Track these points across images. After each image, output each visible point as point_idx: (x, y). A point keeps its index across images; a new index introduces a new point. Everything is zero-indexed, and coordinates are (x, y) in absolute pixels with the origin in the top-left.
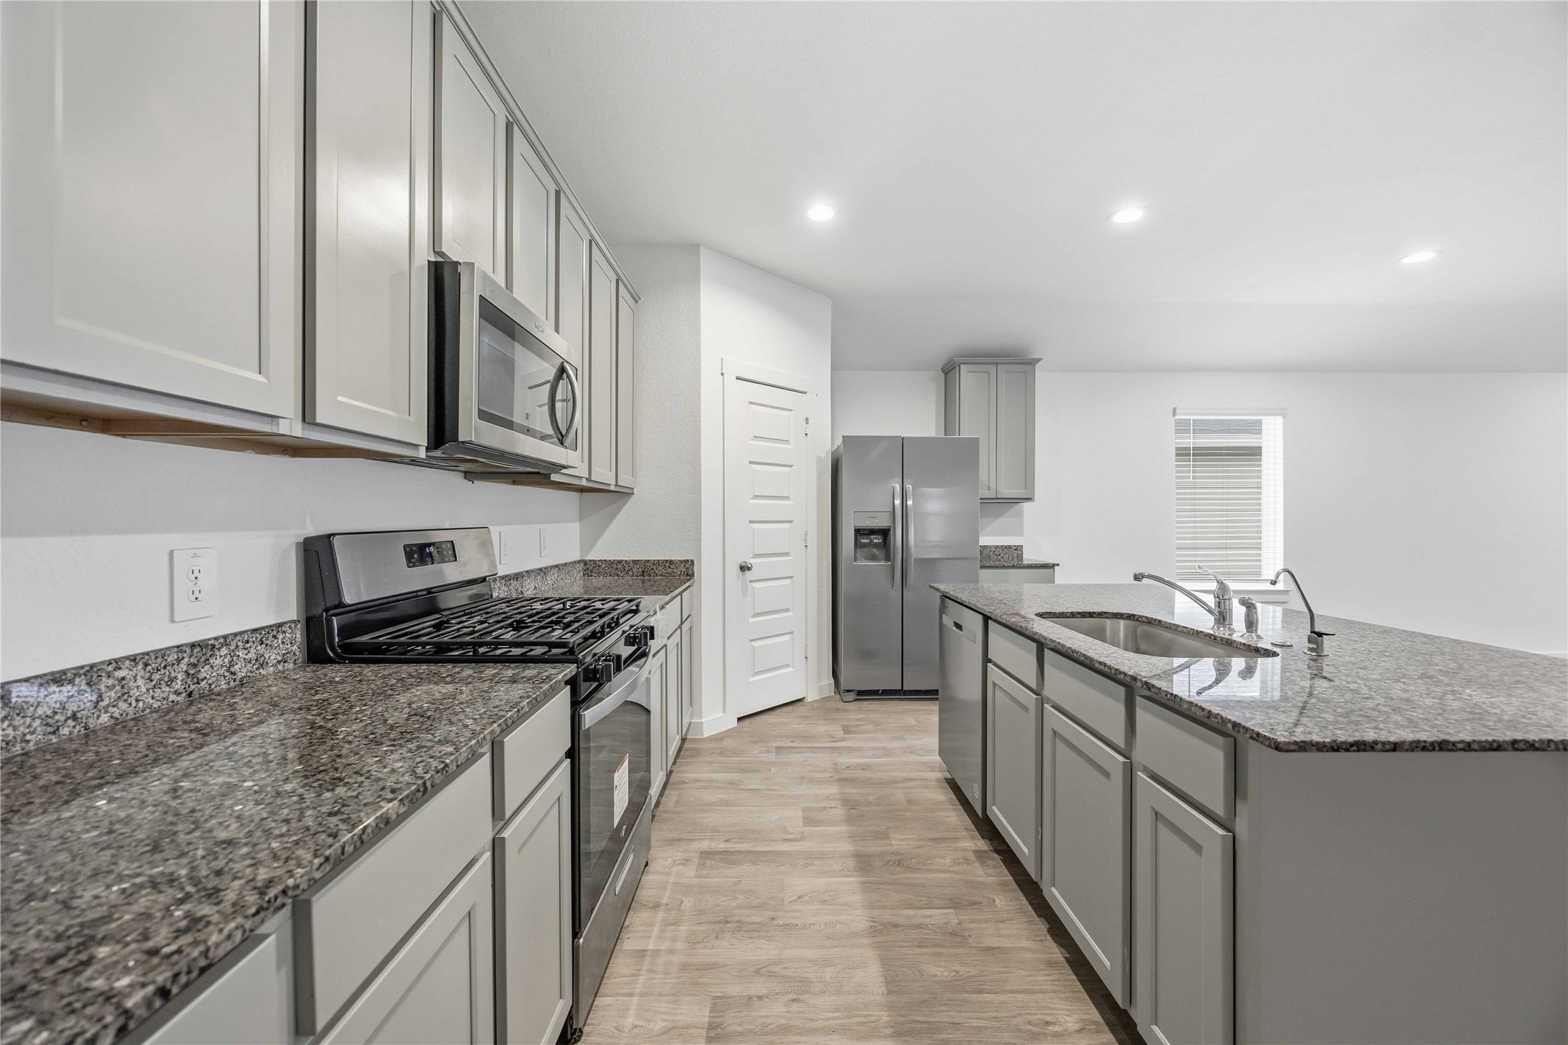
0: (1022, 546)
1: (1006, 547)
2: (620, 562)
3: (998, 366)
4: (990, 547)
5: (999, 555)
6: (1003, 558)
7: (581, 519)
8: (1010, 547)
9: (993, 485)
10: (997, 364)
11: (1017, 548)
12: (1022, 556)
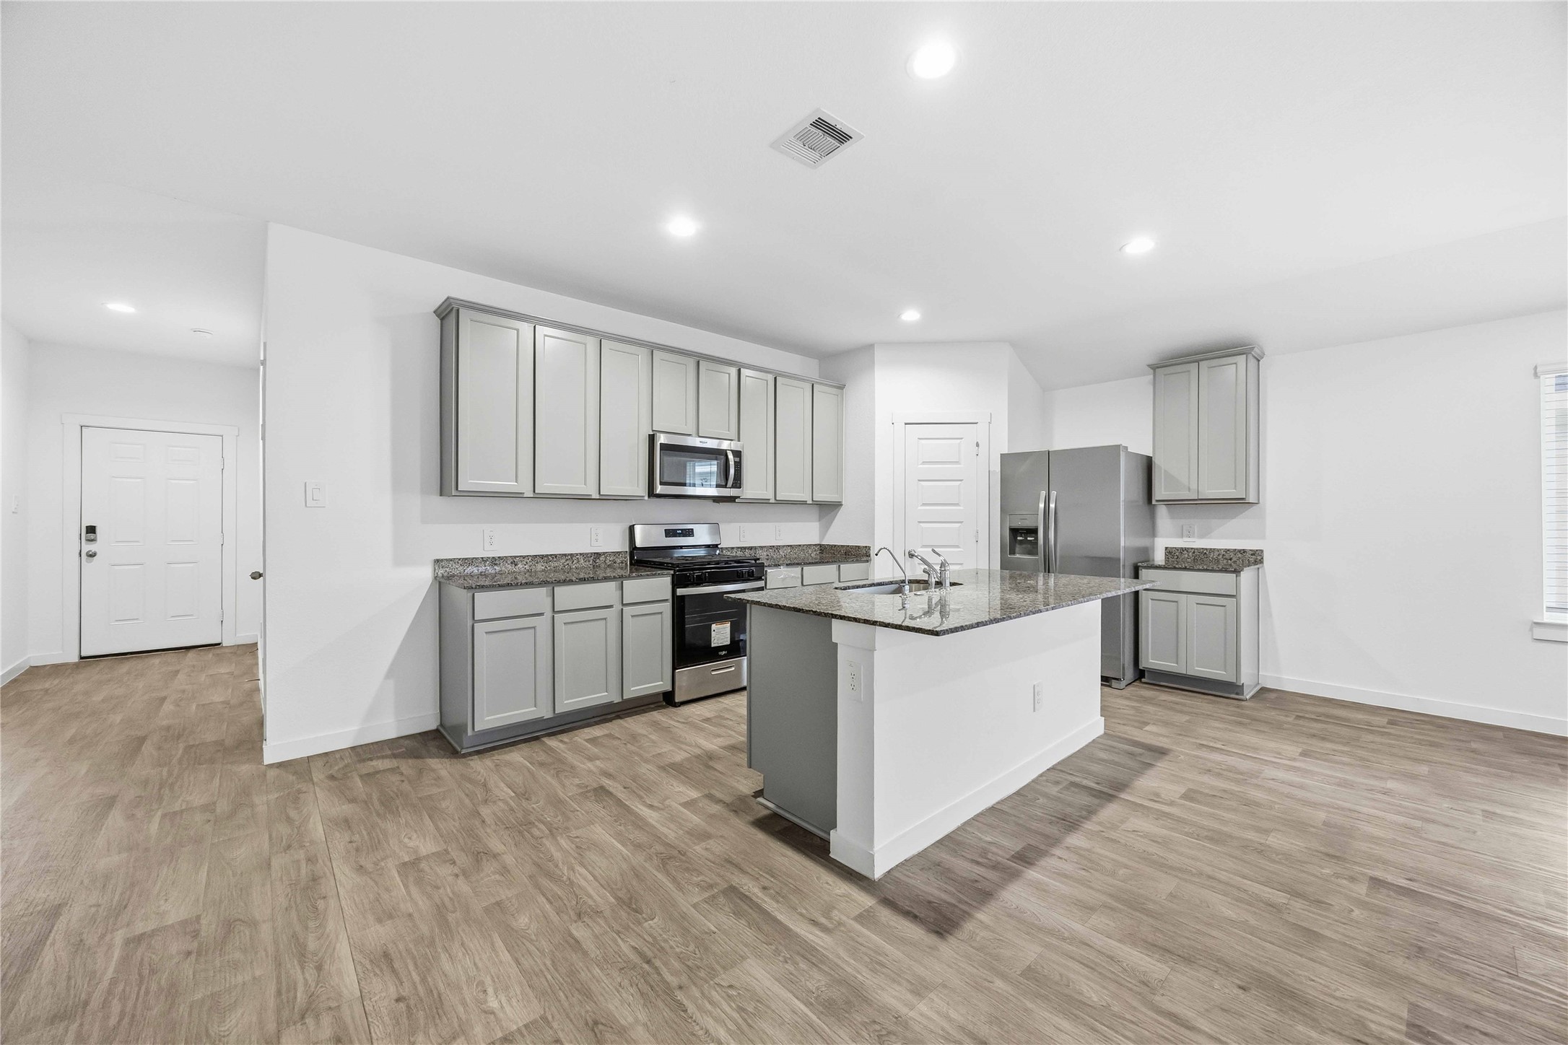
0: (1262, 551)
1: (1240, 551)
2: (835, 546)
3: (1200, 363)
4: (1218, 550)
5: (1231, 559)
6: (1235, 562)
7: (820, 521)
8: (1244, 551)
9: (1194, 486)
10: (1198, 361)
11: (1254, 553)
12: (1261, 562)
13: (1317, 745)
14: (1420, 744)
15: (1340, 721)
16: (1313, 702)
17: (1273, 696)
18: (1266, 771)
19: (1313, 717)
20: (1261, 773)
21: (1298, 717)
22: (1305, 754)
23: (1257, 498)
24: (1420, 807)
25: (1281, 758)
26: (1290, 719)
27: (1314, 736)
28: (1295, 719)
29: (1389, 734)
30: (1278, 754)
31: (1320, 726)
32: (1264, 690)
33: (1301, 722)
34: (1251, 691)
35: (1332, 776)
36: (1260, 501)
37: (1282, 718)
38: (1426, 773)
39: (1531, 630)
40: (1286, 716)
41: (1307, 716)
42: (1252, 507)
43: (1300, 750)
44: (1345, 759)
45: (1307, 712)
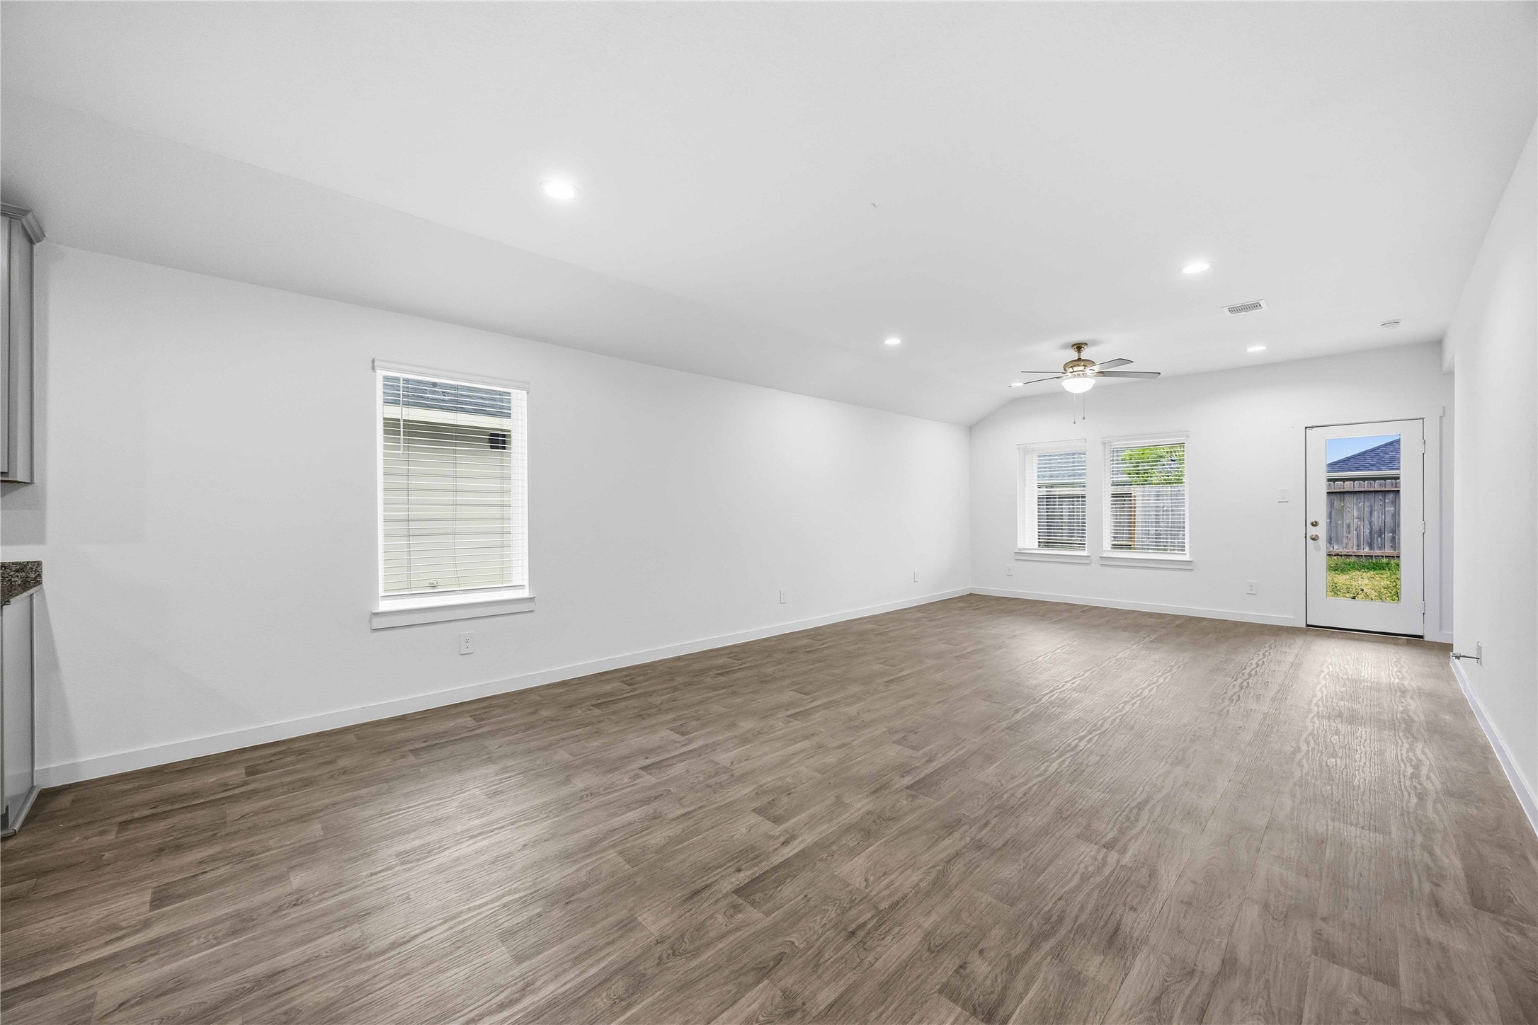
0: (39, 564)
11: (22, 567)
12: (37, 581)
13: (175, 866)
14: (294, 790)
15: (187, 802)
16: (137, 784)
17: (65, 801)
18: (100, 992)
19: (147, 812)
20: (91, 1006)
21: (124, 825)
22: (160, 899)
23: (28, 474)
24: (341, 897)
25: (120, 938)
26: (111, 837)
27: (161, 850)
28: (118, 832)
29: (255, 792)
30: (113, 929)
31: (162, 825)
32: (48, 795)
33: (130, 834)
34: (21, 809)
35: (216, 922)
36: (35, 481)
37: (96, 841)
38: (321, 833)
39: (370, 621)
40: (102, 833)
41: (136, 815)
42: (19, 488)
43: (148, 897)
44: (223, 871)
45: (134, 807)
